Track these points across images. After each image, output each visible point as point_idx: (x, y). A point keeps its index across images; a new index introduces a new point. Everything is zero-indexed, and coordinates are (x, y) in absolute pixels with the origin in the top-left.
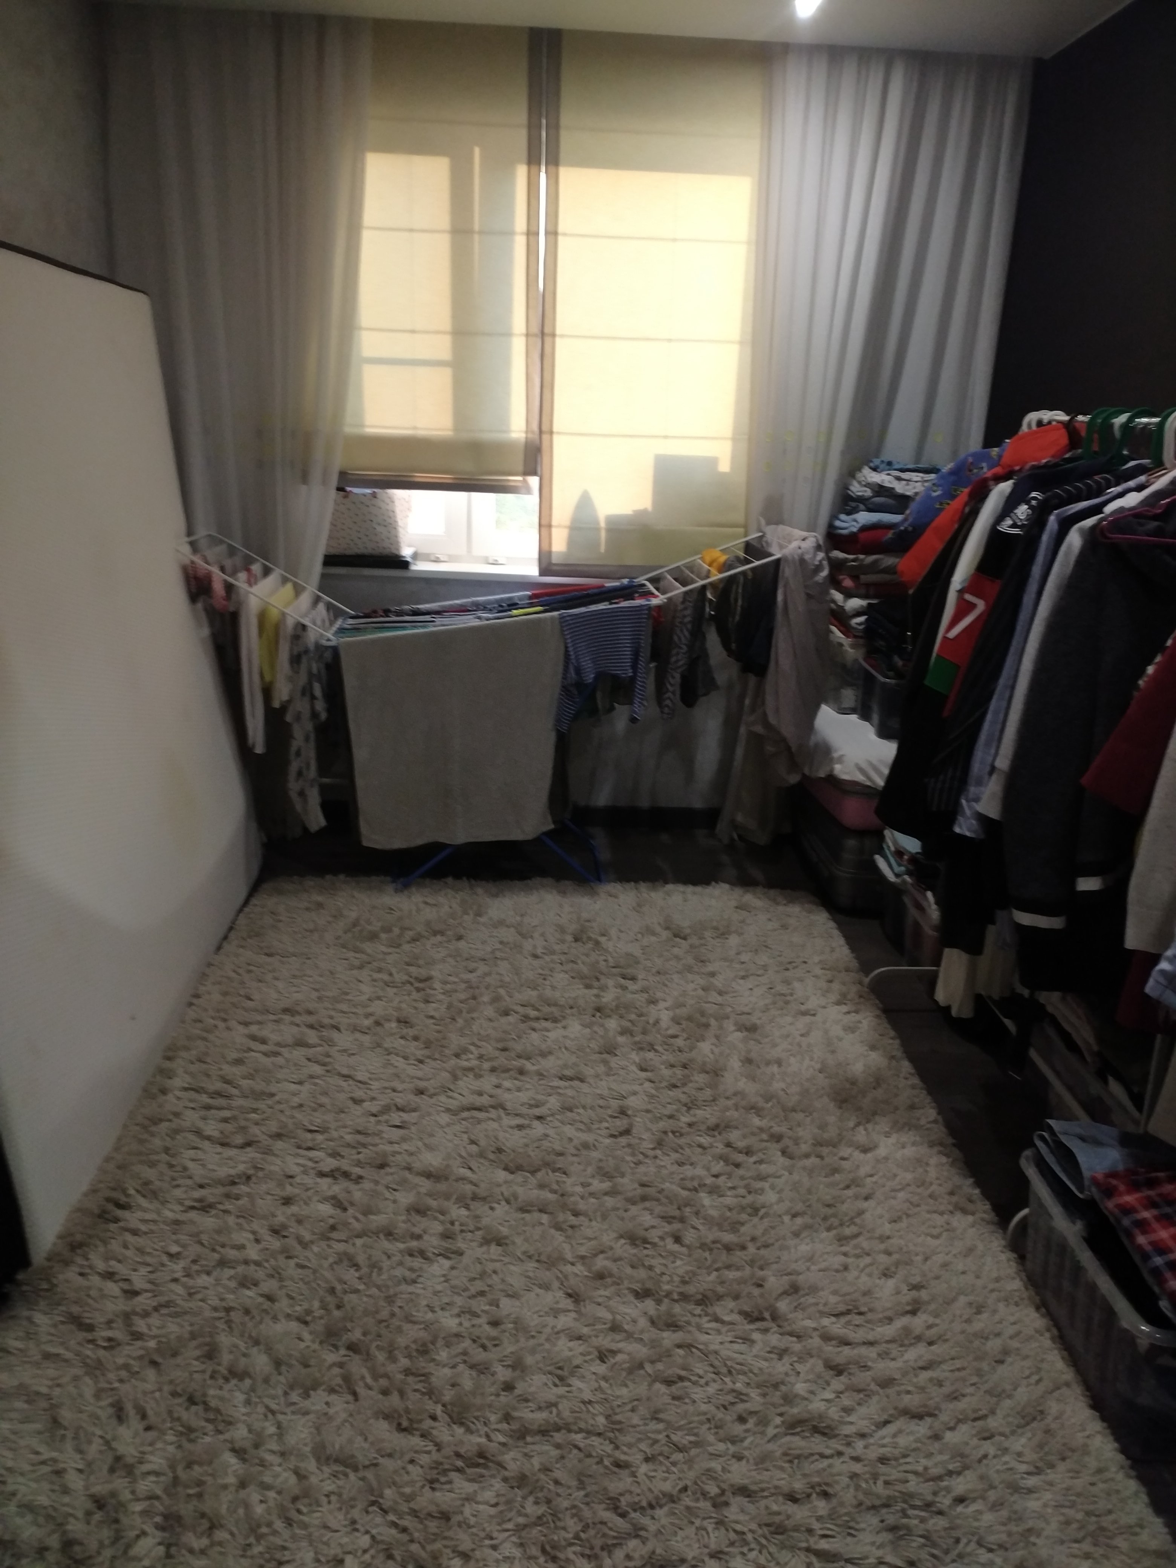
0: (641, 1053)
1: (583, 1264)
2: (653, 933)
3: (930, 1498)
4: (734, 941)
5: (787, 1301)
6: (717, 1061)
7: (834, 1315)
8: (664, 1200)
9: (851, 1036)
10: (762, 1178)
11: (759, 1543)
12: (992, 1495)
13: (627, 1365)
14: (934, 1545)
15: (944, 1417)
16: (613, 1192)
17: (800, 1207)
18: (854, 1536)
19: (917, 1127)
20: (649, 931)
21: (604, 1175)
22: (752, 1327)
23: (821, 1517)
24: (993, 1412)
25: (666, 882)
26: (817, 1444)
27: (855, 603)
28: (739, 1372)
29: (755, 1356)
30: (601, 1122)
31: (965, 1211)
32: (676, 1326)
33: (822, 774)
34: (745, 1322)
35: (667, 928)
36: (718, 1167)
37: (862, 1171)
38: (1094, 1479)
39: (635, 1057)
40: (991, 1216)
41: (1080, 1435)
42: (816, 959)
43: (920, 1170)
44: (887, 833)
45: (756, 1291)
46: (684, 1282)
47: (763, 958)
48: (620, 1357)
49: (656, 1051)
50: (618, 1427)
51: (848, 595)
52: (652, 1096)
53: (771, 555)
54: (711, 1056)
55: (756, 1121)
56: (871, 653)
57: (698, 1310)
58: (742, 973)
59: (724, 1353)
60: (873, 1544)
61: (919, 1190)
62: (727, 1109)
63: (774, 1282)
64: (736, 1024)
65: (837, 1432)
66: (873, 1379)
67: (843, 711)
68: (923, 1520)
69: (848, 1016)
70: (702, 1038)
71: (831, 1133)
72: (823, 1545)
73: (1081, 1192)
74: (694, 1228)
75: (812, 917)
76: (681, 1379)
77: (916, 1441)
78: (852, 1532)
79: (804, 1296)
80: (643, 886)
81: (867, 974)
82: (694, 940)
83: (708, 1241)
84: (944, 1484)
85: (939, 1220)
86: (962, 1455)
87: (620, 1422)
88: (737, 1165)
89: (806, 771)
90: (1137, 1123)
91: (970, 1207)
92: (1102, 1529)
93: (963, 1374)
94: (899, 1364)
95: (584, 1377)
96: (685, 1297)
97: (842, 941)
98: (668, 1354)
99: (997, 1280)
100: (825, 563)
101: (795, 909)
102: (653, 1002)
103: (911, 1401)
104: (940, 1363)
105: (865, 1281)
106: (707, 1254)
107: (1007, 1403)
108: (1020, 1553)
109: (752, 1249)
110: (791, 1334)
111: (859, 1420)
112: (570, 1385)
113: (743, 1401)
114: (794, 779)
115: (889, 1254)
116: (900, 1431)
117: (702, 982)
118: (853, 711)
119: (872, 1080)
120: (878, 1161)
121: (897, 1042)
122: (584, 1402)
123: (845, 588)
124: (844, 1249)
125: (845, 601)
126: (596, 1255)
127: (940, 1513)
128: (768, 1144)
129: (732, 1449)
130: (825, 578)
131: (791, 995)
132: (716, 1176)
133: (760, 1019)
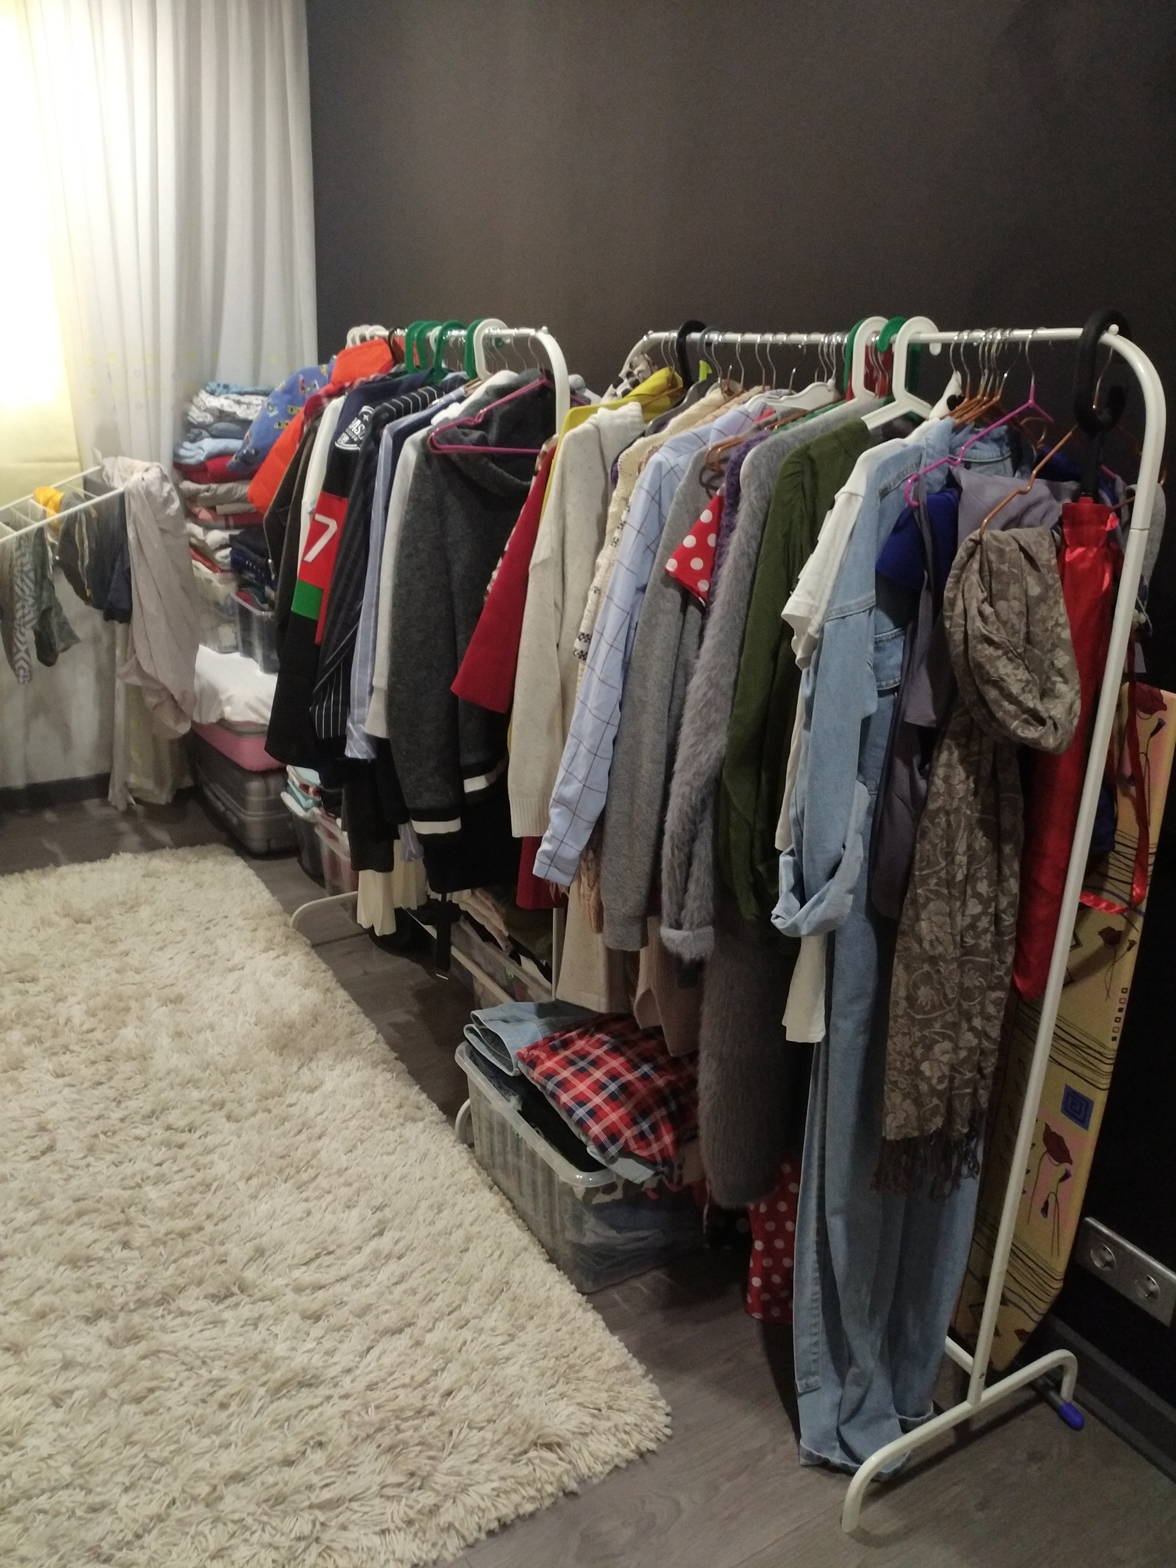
0: (54, 1058)
1: (18, 1309)
2: (51, 925)
3: (419, 1404)
4: (145, 912)
5: (254, 1267)
6: (143, 1044)
7: (305, 1264)
8: (103, 1209)
9: (283, 979)
10: (208, 1151)
11: (260, 1522)
12: (475, 1378)
13: (86, 1401)
14: (430, 1447)
15: (421, 1323)
16: (43, 1219)
17: (253, 1168)
18: (354, 1473)
19: (359, 1052)
20: (45, 923)
21: (29, 1204)
22: (221, 1307)
23: (320, 1468)
24: (465, 1299)
25: (58, 864)
26: (306, 1397)
27: (216, 536)
28: (213, 1360)
29: (230, 1335)
30: (16, 1147)
31: (414, 1120)
32: (138, 1337)
33: (213, 719)
34: (213, 1305)
35: (67, 915)
36: (160, 1155)
37: (312, 1112)
38: (558, 1326)
39: (48, 1064)
40: (440, 1116)
41: (543, 1290)
42: (237, 911)
43: (367, 1093)
44: (290, 768)
45: (220, 1269)
46: (140, 1288)
47: (181, 923)
48: (77, 1395)
49: (71, 1052)
50: (87, 1470)
51: (208, 528)
52: (74, 1101)
53: (112, 489)
54: (137, 1041)
55: (196, 1094)
56: (243, 586)
57: (160, 1311)
58: (160, 944)
59: (194, 1345)
60: (373, 1472)
61: (370, 1113)
62: (162, 1090)
63: (237, 1252)
64: (159, 999)
65: (322, 1378)
66: (351, 1312)
67: (224, 650)
68: (416, 1429)
69: (278, 961)
70: (125, 1025)
71: (276, 1083)
72: (326, 1495)
73: (511, 1070)
74: (142, 1226)
75: (227, 868)
76: (151, 1390)
77: (399, 1355)
78: (352, 1469)
79: (270, 1256)
80: (30, 875)
81: (291, 914)
82: (100, 921)
83: (160, 1235)
84: (432, 1384)
85: (391, 1136)
86: (444, 1351)
87: (89, 1464)
88: (181, 1146)
89: (196, 719)
90: (549, 992)
91: (419, 1114)
92: (571, 1367)
93: (433, 1274)
94: (374, 1287)
95: (38, 1432)
96: (142, 1304)
97: (262, 886)
98: (133, 1370)
99: (452, 1175)
100: (175, 494)
101: (208, 865)
102: (61, 999)
103: (388, 1320)
104: (412, 1272)
105: (329, 1219)
106: (161, 1249)
107: (477, 1286)
108: (506, 1420)
109: (209, 1228)
110: (263, 1300)
111: (344, 1358)
112: (23, 1448)
113: (221, 1387)
114: (184, 728)
115: (349, 1184)
116: (384, 1352)
117: (116, 964)
118: (236, 649)
119: (309, 1018)
120: (325, 1097)
121: (330, 973)
122: (43, 1459)
123: (202, 520)
124: (304, 1195)
125: (205, 534)
126: (32, 1295)
127: (432, 1414)
128: (212, 1114)
129: (217, 1440)
130: (178, 510)
131: (216, 954)
132: (160, 1164)
133: (185, 987)
